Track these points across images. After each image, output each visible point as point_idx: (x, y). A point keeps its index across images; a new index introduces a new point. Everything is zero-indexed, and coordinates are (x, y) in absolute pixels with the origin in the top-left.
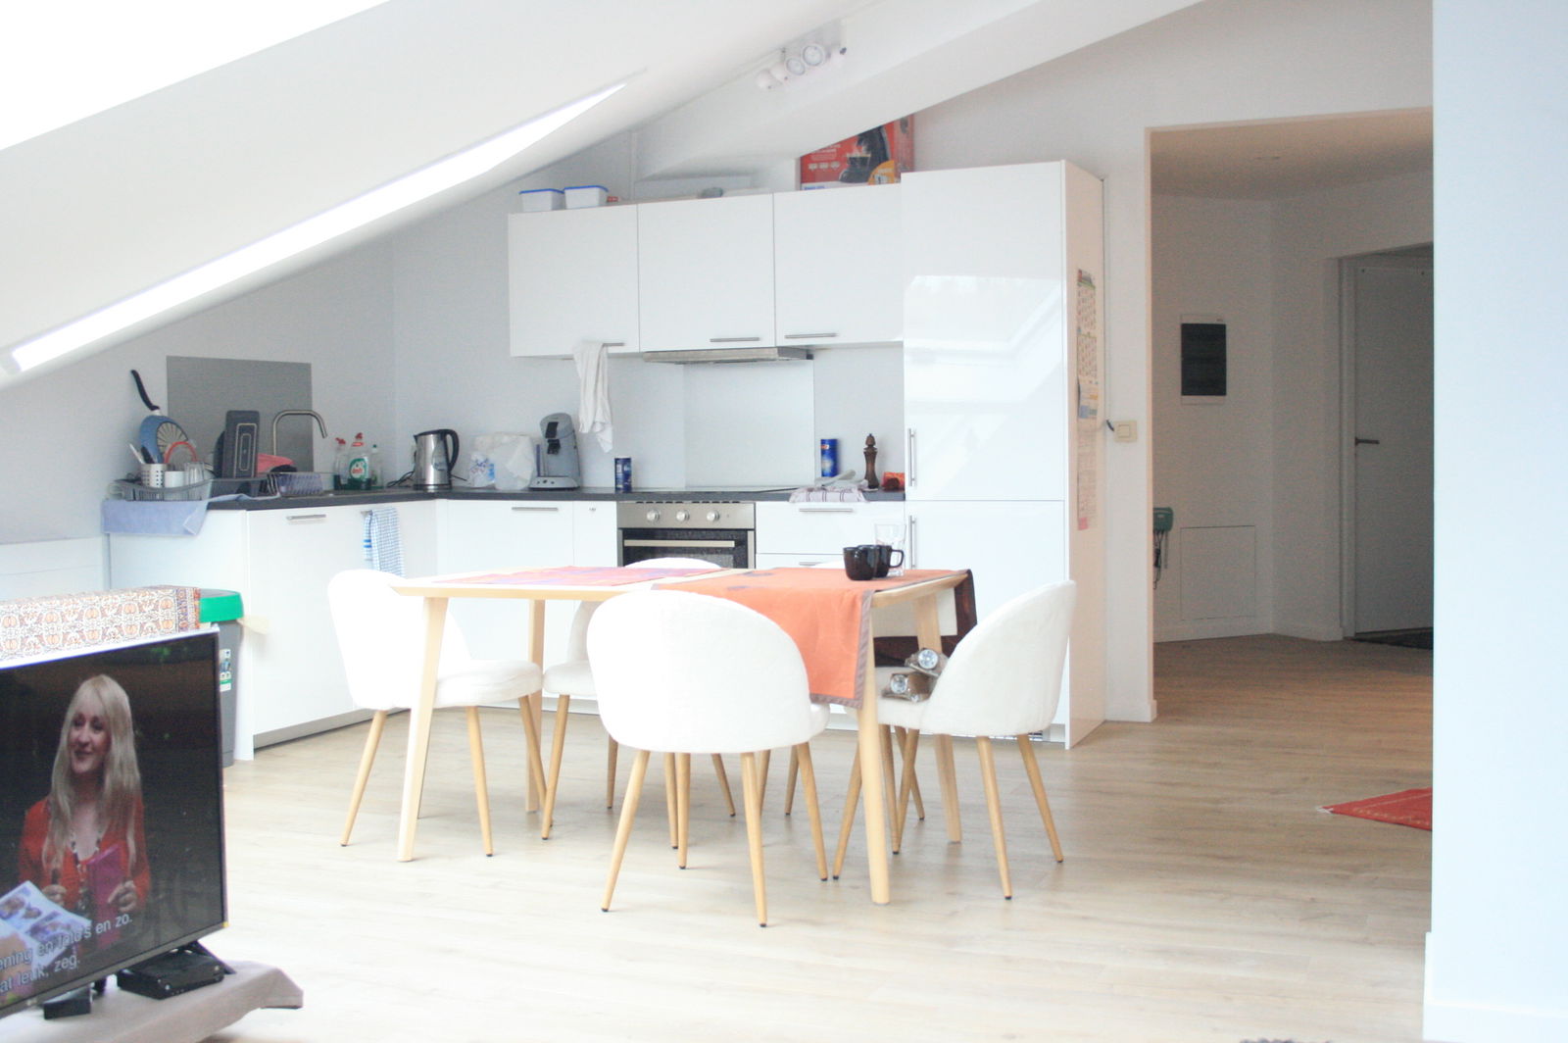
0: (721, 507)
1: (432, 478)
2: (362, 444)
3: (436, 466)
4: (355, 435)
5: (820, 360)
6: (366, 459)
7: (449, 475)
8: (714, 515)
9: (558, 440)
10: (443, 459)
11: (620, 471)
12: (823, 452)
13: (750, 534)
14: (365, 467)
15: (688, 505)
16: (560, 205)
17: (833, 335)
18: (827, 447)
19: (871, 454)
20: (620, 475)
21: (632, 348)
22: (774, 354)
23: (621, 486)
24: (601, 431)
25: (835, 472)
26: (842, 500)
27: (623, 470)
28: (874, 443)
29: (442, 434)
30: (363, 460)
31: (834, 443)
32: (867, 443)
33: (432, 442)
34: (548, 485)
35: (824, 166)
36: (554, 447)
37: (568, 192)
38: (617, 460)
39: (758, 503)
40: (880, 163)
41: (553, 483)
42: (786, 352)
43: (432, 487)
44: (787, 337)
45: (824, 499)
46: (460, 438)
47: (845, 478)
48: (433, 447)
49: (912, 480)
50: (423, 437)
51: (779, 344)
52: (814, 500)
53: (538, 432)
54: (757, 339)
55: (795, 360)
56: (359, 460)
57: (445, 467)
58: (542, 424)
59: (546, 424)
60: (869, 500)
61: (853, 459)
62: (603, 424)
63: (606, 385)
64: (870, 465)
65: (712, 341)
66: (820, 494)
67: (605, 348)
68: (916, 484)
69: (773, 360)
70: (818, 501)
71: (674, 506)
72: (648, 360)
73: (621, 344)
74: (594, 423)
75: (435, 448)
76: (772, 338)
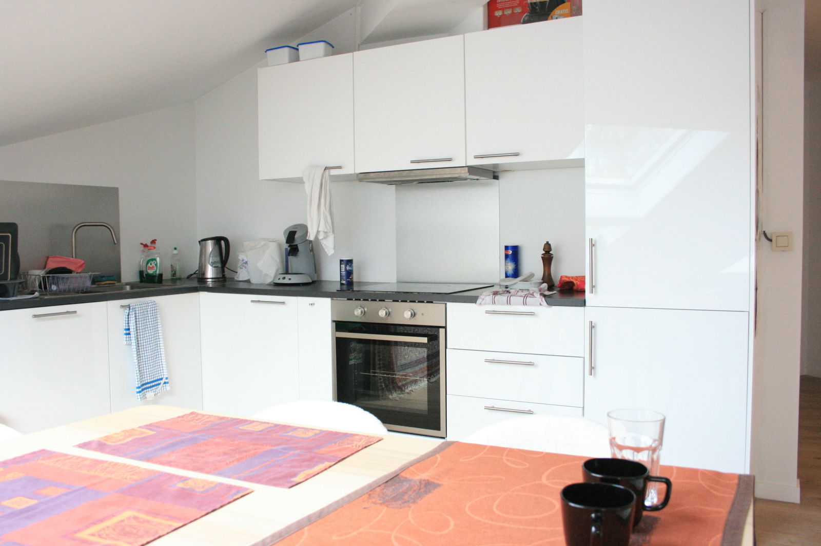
0: (417, 306)
1: (210, 273)
2: (155, 248)
3: (212, 264)
4: (151, 241)
5: (504, 180)
6: (158, 259)
7: (223, 271)
8: (410, 313)
9: (297, 245)
10: (218, 259)
11: (343, 270)
12: (507, 256)
13: (442, 331)
14: (156, 265)
15: (389, 303)
16: (296, 59)
17: (517, 155)
18: (510, 252)
19: (548, 258)
20: (344, 273)
21: (348, 170)
22: (464, 173)
23: (344, 282)
24: (325, 238)
25: (516, 274)
26: (525, 304)
27: (346, 269)
28: (550, 249)
29: (218, 240)
30: (155, 260)
31: (516, 249)
32: (544, 249)
33: (210, 246)
34: (286, 281)
35: (508, 12)
36: (293, 250)
37: (300, 47)
38: (341, 261)
39: (449, 305)
40: (558, 5)
41: (290, 279)
42: (474, 170)
43: (210, 280)
44: (476, 157)
45: (509, 302)
46: (230, 244)
47: (525, 280)
48: (211, 250)
49: (593, 287)
50: (204, 242)
51: (469, 164)
52: (499, 304)
53: (283, 239)
54: (450, 160)
55: (483, 180)
56: (152, 260)
57: (219, 265)
58: (285, 233)
59: (288, 232)
60: (550, 304)
61: (532, 264)
62: (326, 233)
63: (328, 202)
64: (547, 268)
65: (412, 162)
66: (504, 298)
67: (327, 171)
68: (596, 292)
69: (466, 179)
70: (502, 304)
71: (378, 303)
72: (361, 180)
73: (340, 167)
74: (318, 232)
75: (212, 250)
76: (463, 158)
